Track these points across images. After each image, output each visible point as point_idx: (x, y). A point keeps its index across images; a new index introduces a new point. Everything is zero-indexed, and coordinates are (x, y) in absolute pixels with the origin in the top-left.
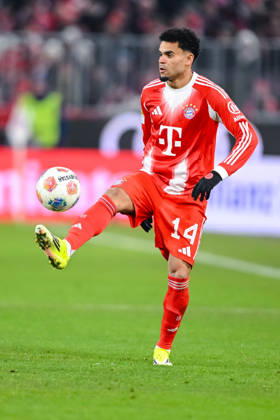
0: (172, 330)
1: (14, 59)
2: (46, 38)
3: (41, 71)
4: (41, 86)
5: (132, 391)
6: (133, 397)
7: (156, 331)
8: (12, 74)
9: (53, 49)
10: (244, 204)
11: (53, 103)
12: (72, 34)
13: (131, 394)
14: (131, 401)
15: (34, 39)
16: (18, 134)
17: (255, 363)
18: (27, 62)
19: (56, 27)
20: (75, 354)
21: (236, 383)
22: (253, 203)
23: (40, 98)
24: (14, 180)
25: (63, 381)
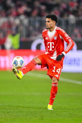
0: (53, 99)
1: (6, 24)
2: (15, 18)
3: (14, 28)
4: (14, 32)
5: (42, 117)
6: (42, 119)
7: (48, 100)
8: (6, 29)
9: (17, 21)
10: (72, 64)
11: (17, 37)
12: (22, 17)
13: (42, 118)
14: (42, 120)
15: (12, 19)
16: (8, 45)
17: (76, 108)
18: (10, 25)
19: (18, 15)
20: (26, 107)
21: (71, 114)
22: (74, 64)
23: (14, 35)
24: (7, 58)
25: (22, 115)
